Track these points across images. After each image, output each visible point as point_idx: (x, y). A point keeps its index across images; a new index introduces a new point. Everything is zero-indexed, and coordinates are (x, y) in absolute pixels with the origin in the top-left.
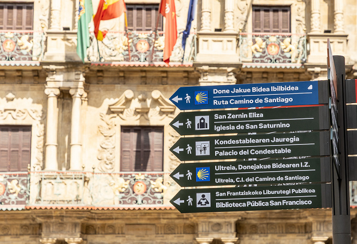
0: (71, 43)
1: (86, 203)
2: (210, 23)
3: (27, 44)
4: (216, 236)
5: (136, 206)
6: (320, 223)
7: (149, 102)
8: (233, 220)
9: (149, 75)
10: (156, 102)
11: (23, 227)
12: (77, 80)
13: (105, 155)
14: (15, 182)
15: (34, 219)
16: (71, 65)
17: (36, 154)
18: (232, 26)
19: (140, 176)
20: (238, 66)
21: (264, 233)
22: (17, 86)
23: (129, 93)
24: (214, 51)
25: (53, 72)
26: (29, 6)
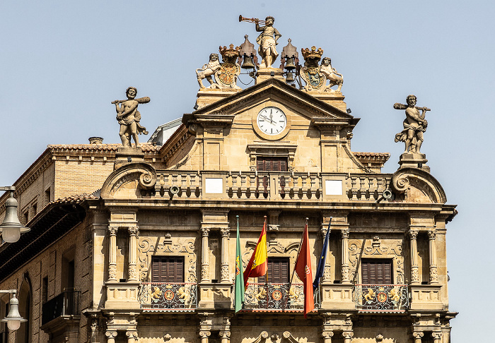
0: (219, 293)
2: (330, 276)
3: (184, 294)
9: (279, 318)
10: (286, 340)
12: (225, 324)
16: (221, 310)
20: (355, 312)
22: (172, 328)
23: (265, 334)
24: (334, 299)
25: (205, 317)
26: (181, 259)
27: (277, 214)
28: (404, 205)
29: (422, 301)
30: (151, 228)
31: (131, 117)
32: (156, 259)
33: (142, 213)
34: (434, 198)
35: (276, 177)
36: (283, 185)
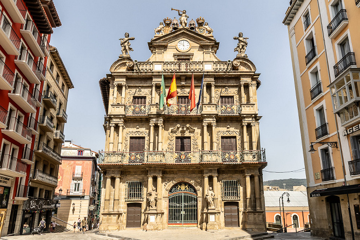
1: (164, 162)
2: (206, 101)
3: (143, 109)
4: (210, 174)
5: (182, 163)
6: (248, 169)
7: (185, 129)
8: (216, 168)
9: (185, 119)
10: (188, 128)
11: (141, 171)
13: (170, 147)
14: (138, 155)
15: (145, 169)
16: (158, 115)
17: (146, 146)
18: (214, 102)
19: (183, 153)
20: (217, 115)
21: (227, 173)
22: (140, 124)
23: (179, 125)
24: (207, 110)
25: (152, 118)
26: (145, 98)
27: (184, 78)
28: (238, 72)
29: (246, 110)
30: (132, 85)
31: (126, 44)
32: (135, 98)
33: (129, 79)
34: (251, 69)
35: (184, 63)
36: (187, 66)
